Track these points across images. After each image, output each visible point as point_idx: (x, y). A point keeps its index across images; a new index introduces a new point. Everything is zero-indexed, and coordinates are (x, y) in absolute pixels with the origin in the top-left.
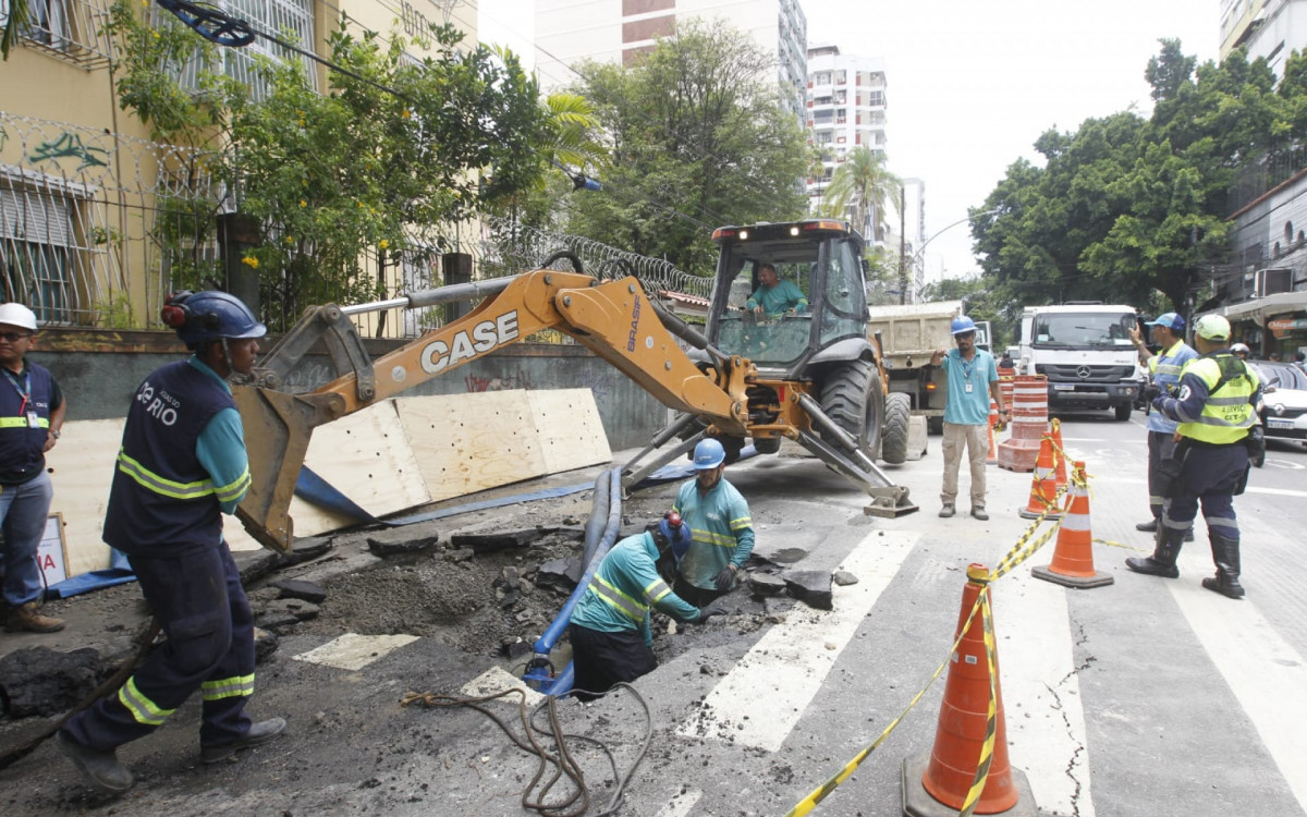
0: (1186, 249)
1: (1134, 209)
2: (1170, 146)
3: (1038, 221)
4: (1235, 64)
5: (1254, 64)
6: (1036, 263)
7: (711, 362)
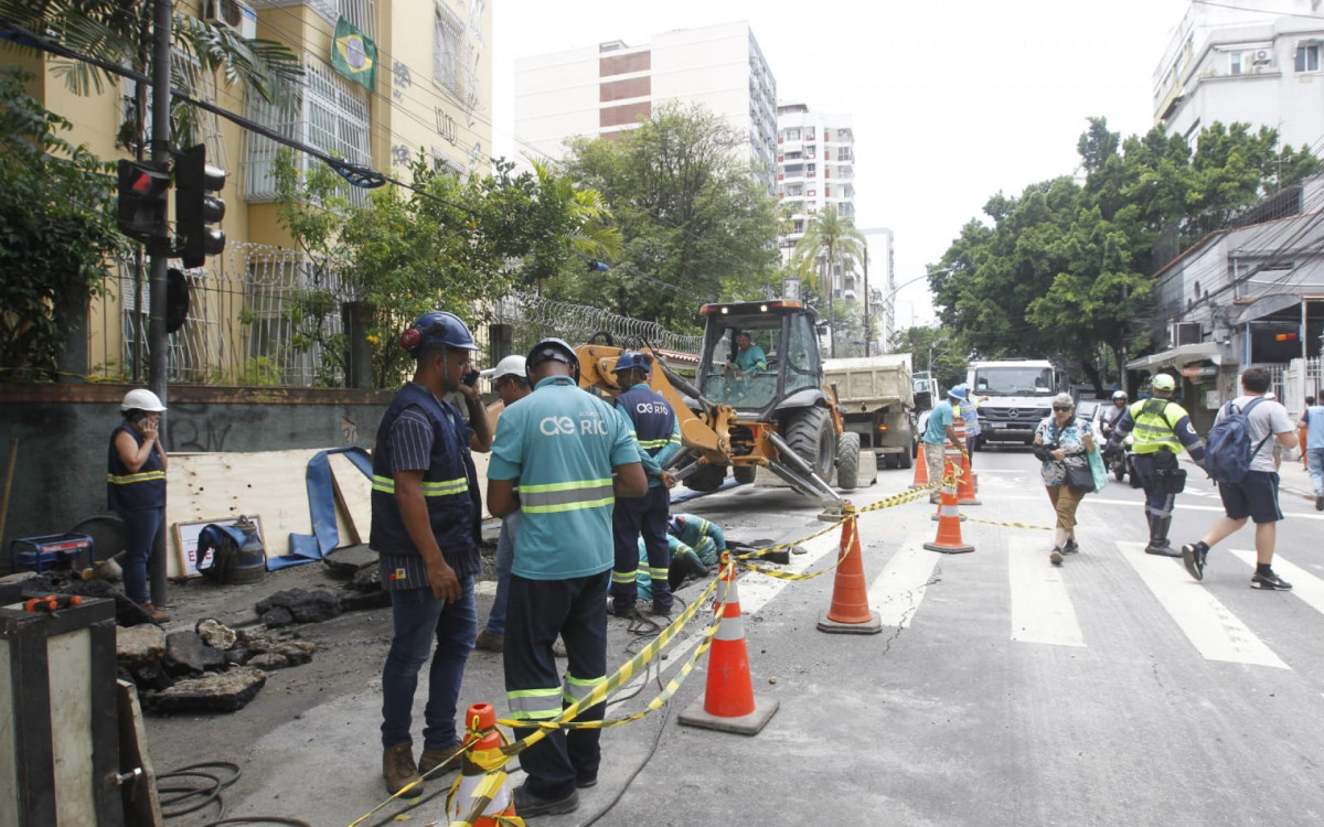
0: (1118, 303)
1: (1070, 268)
2: (1100, 212)
3: (988, 278)
4: (1155, 138)
5: (1172, 139)
6: (988, 315)
7: (701, 409)
